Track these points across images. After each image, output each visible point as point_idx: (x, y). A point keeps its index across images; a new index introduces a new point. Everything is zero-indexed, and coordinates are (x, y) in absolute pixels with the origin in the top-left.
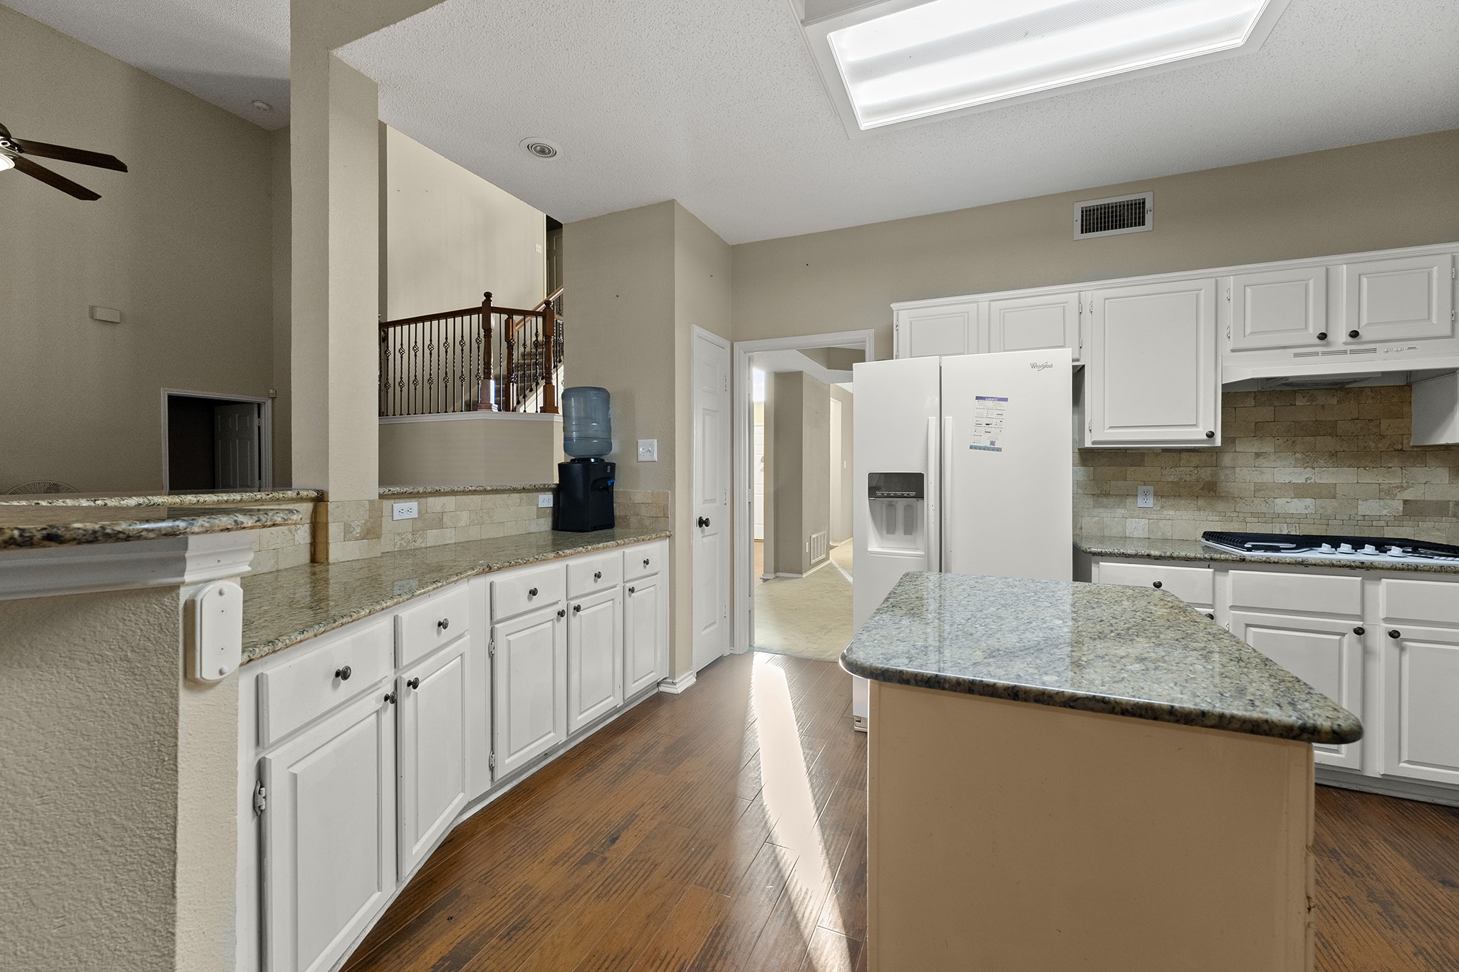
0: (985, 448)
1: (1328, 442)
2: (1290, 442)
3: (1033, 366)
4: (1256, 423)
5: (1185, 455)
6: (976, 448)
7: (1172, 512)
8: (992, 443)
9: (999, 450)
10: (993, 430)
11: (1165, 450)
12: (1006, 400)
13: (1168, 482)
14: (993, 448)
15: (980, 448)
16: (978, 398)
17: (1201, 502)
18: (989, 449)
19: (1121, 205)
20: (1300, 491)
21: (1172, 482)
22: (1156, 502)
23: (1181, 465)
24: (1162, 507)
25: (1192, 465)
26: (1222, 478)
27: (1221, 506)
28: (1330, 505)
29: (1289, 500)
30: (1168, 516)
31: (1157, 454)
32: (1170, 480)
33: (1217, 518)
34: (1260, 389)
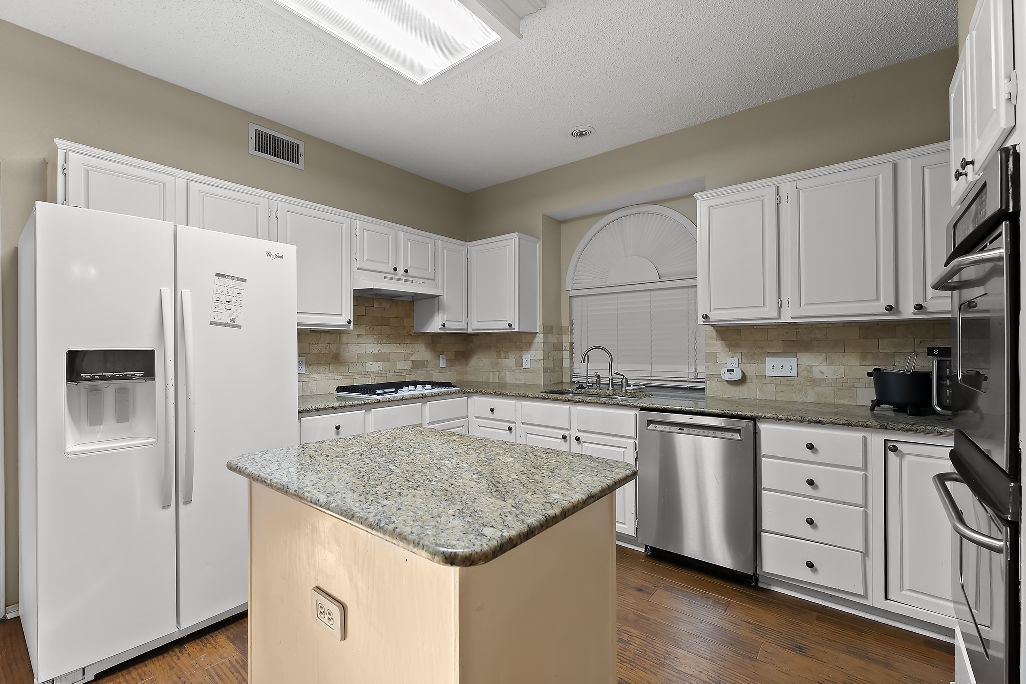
0: (225, 325)
1: (386, 330)
2: (372, 328)
3: (268, 254)
4: (358, 316)
5: (323, 335)
6: (216, 324)
7: (315, 376)
8: (233, 320)
9: (239, 327)
10: (233, 308)
11: (312, 331)
12: (245, 280)
13: (313, 354)
14: (233, 324)
15: (221, 324)
16: (217, 274)
17: (332, 367)
18: (229, 326)
19: (284, 142)
20: (377, 357)
21: (316, 354)
22: (307, 369)
23: (321, 342)
24: (310, 373)
25: (327, 342)
26: (342, 350)
27: (342, 369)
28: (387, 364)
29: (371, 363)
30: (314, 379)
31: (308, 334)
32: (314, 352)
33: (340, 377)
34: (359, 295)
